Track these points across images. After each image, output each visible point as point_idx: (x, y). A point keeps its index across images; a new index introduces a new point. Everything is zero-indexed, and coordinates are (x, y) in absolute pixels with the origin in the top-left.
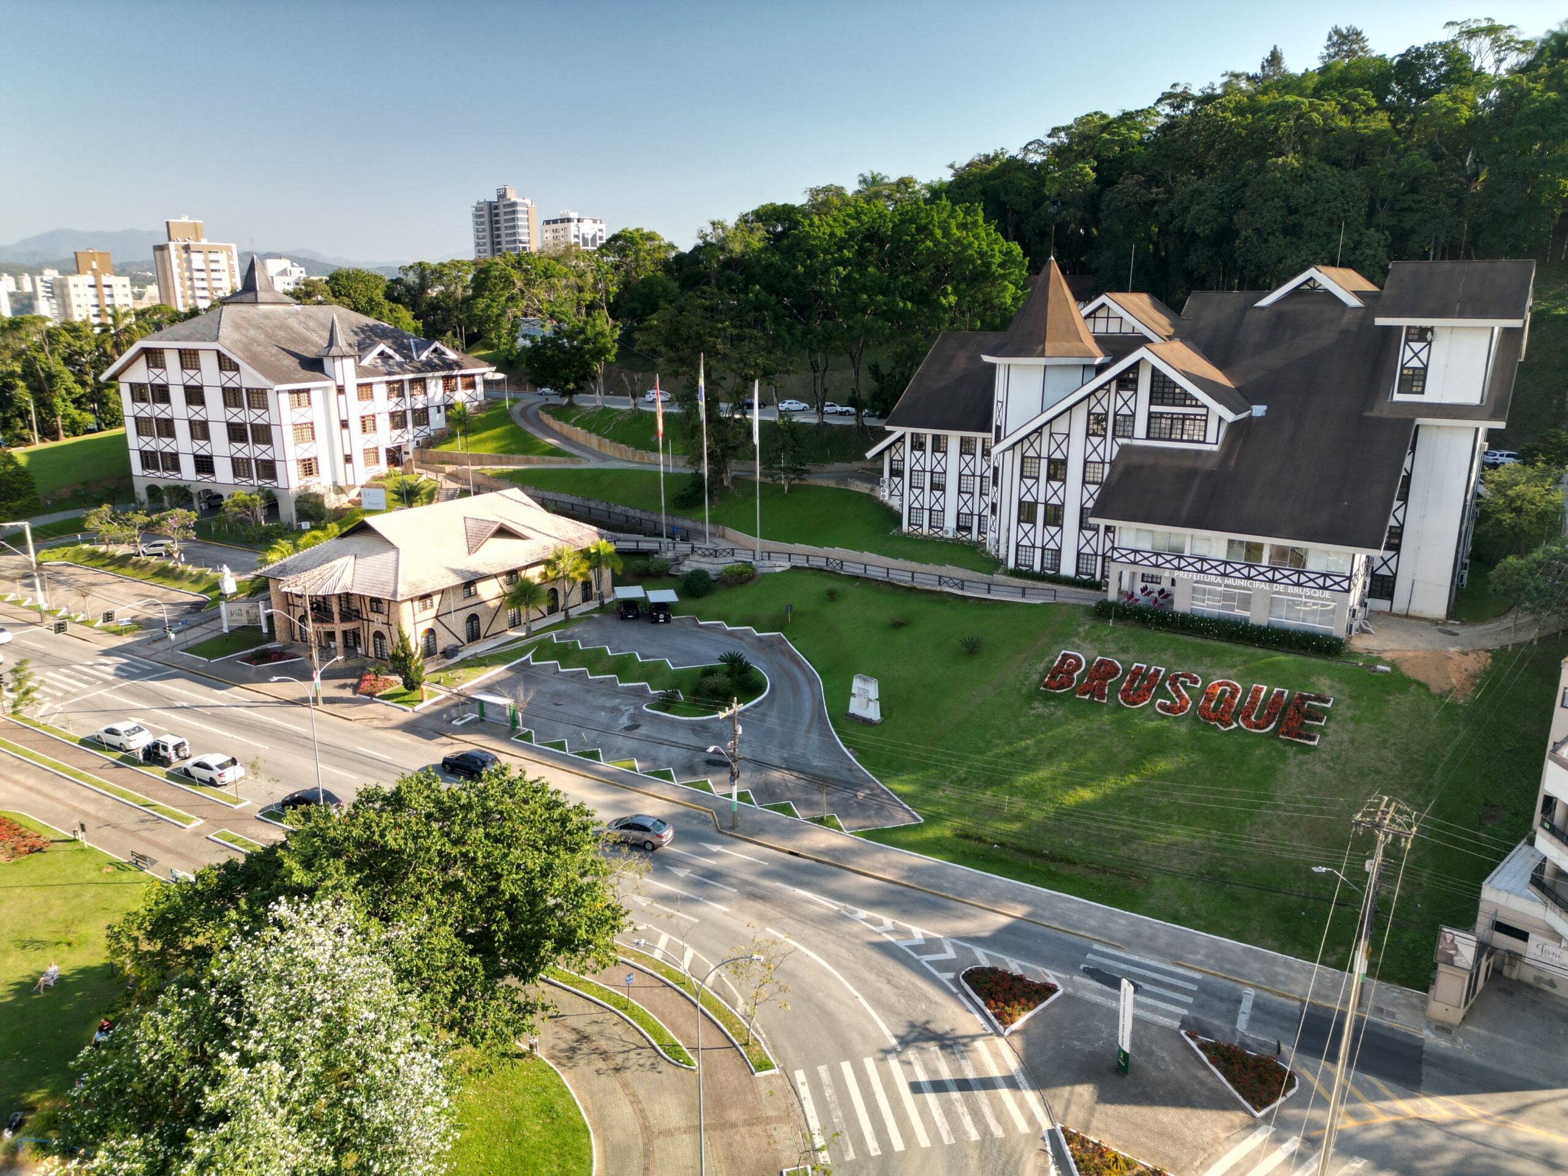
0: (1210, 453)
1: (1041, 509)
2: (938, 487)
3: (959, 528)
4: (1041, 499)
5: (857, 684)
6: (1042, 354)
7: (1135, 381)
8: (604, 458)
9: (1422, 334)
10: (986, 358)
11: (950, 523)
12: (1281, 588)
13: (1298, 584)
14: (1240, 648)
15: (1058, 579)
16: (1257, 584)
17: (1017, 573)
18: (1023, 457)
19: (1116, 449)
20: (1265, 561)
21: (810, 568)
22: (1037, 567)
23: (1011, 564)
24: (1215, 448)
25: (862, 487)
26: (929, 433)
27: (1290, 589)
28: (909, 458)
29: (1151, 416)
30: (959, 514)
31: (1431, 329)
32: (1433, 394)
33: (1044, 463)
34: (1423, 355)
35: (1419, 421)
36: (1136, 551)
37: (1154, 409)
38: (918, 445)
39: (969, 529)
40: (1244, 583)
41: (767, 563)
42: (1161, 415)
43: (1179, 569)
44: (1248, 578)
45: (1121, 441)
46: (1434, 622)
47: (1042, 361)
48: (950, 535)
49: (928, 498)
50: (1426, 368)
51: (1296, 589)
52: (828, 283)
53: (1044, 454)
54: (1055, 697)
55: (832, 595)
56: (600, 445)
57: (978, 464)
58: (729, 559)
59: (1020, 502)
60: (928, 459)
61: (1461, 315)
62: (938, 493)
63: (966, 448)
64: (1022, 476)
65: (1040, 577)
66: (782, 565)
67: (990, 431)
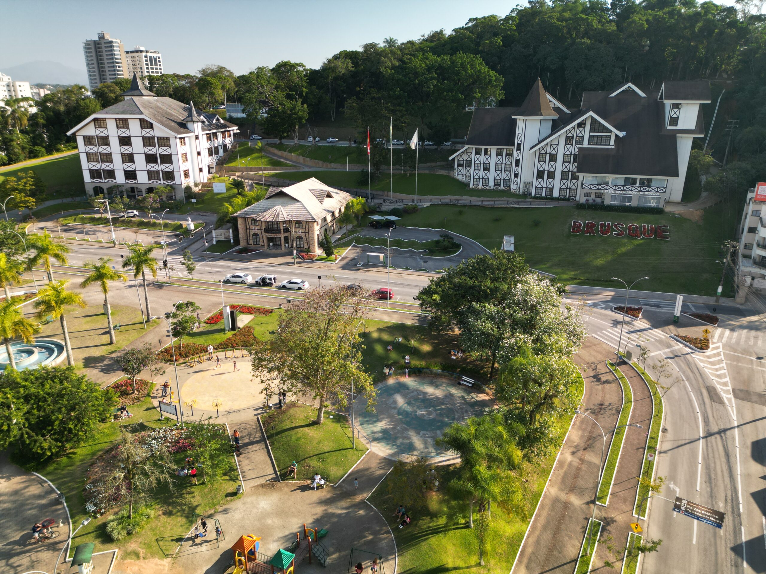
0: (611, 149)
1: (546, 173)
2: (487, 169)
3: (495, 185)
4: (546, 169)
5: (506, 238)
6: (541, 115)
7: (585, 124)
8: (310, 167)
9: (676, 106)
10: (513, 117)
11: (491, 183)
12: (643, 193)
13: (649, 191)
14: (632, 214)
15: (552, 199)
16: (634, 193)
17: (535, 198)
18: (540, 153)
19: (577, 150)
20: (638, 184)
21: (442, 204)
22: (544, 195)
23: (533, 194)
24: (613, 147)
25: (444, 172)
26: (483, 147)
27: (646, 193)
28: (474, 158)
29: (590, 136)
30: (495, 179)
31: (680, 104)
32: (680, 126)
33: (548, 156)
34: (678, 113)
35: (678, 135)
36: (591, 185)
37: (591, 134)
38: (478, 152)
39: (499, 185)
41: (420, 204)
42: (593, 136)
43: (607, 189)
44: (631, 191)
45: (578, 146)
46: (678, 203)
47: (541, 118)
48: (492, 188)
49: (481, 174)
50: (678, 117)
51: (648, 193)
53: (548, 152)
57: (504, 159)
58: (401, 204)
59: (538, 171)
60: (482, 158)
61: (692, 99)
62: (486, 172)
63: (499, 153)
64: (539, 161)
65: (545, 198)
66: (427, 204)
67: (514, 145)
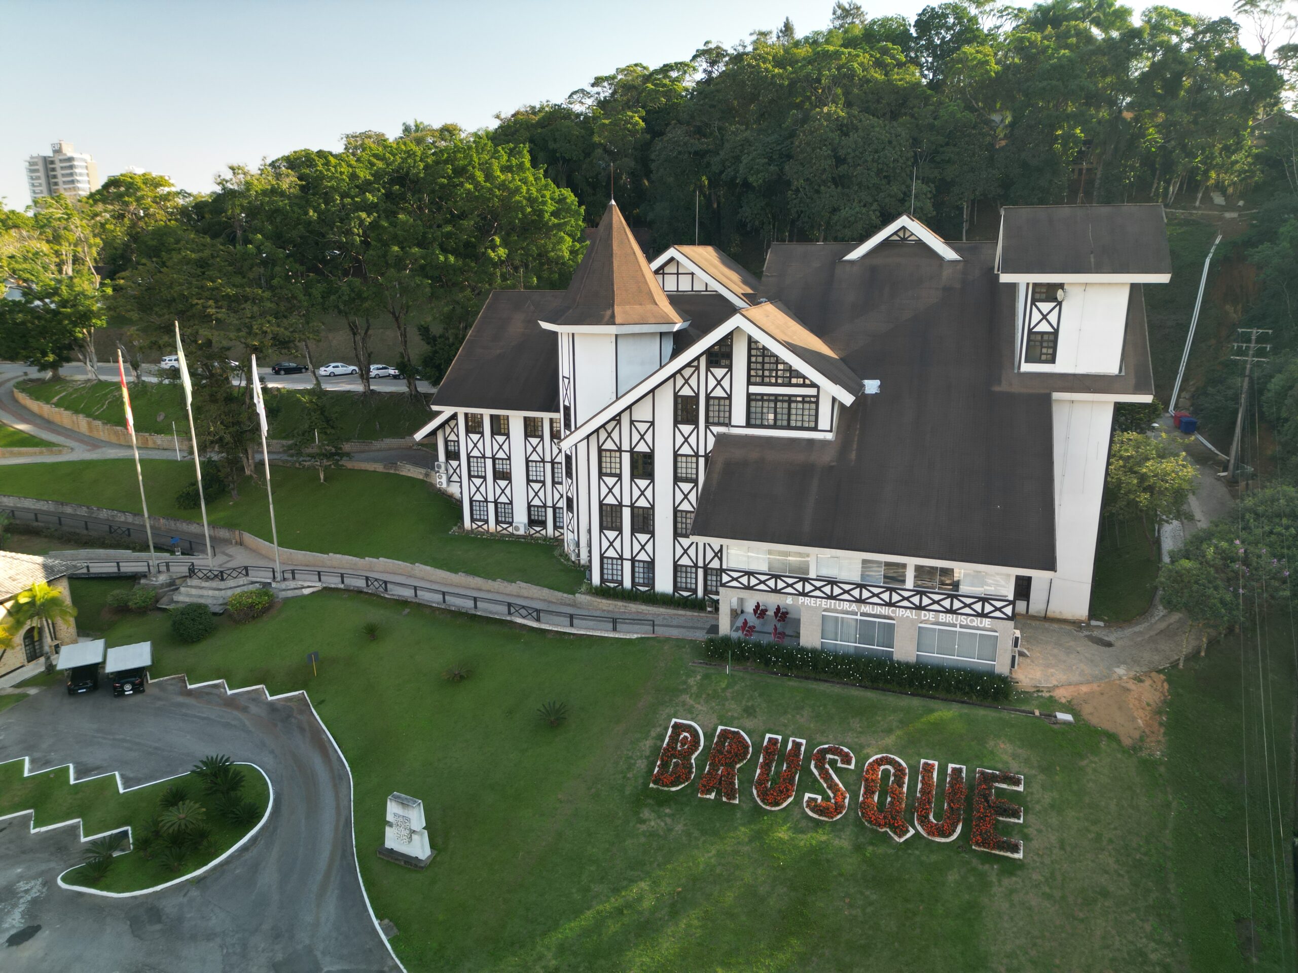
0: (824, 443)
1: (626, 513)
2: (502, 475)
3: (532, 522)
4: (626, 501)
5: (393, 810)
6: (612, 321)
7: (729, 356)
8: (94, 444)
9: (1049, 293)
10: (545, 325)
11: (520, 517)
12: (931, 616)
13: (951, 611)
14: (891, 700)
15: (653, 599)
16: (900, 612)
17: (603, 592)
18: (600, 451)
19: (711, 441)
20: (910, 583)
21: (347, 590)
22: (627, 584)
23: (596, 580)
24: (830, 436)
25: (416, 472)
26: (486, 413)
27: (943, 617)
28: (465, 443)
29: (750, 398)
30: (529, 506)
31: (1061, 286)
32: (1064, 364)
33: (626, 457)
34: (1053, 318)
35: (1056, 395)
36: (749, 574)
37: (754, 389)
38: (474, 426)
39: (543, 524)
40: (885, 611)
41: (292, 584)
42: (762, 397)
43: (804, 594)
44: (890, 604)
45: (716, 429)
46: (1076, 624)
47: (612, 330)
48: (522, 532)
49: (491, 490)
50: (1056, 333)
51: (949, 618)
52: (349, 232)
53: (626, 446)
54: (669, 799)
55: (372, 633)
56: (90, 428)
57: (547, 448)
58: (242, 580)
59: (601, 505)
60: (488, 444)
61: (1098, 270)
62: (503, 483)
63: (531, 429)
64: (601, 474)
65: (631, 596)
66: (309, 586)
67: (558, 411)
